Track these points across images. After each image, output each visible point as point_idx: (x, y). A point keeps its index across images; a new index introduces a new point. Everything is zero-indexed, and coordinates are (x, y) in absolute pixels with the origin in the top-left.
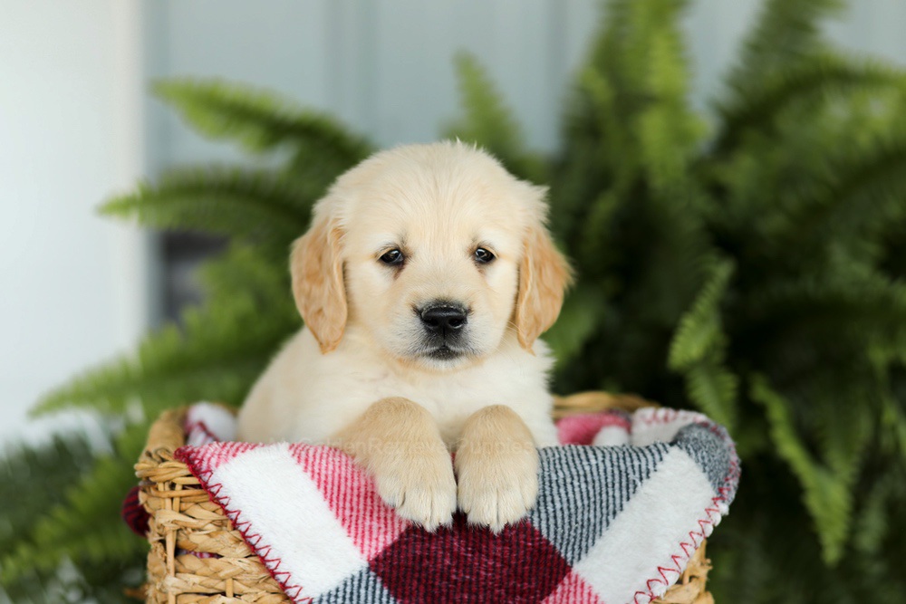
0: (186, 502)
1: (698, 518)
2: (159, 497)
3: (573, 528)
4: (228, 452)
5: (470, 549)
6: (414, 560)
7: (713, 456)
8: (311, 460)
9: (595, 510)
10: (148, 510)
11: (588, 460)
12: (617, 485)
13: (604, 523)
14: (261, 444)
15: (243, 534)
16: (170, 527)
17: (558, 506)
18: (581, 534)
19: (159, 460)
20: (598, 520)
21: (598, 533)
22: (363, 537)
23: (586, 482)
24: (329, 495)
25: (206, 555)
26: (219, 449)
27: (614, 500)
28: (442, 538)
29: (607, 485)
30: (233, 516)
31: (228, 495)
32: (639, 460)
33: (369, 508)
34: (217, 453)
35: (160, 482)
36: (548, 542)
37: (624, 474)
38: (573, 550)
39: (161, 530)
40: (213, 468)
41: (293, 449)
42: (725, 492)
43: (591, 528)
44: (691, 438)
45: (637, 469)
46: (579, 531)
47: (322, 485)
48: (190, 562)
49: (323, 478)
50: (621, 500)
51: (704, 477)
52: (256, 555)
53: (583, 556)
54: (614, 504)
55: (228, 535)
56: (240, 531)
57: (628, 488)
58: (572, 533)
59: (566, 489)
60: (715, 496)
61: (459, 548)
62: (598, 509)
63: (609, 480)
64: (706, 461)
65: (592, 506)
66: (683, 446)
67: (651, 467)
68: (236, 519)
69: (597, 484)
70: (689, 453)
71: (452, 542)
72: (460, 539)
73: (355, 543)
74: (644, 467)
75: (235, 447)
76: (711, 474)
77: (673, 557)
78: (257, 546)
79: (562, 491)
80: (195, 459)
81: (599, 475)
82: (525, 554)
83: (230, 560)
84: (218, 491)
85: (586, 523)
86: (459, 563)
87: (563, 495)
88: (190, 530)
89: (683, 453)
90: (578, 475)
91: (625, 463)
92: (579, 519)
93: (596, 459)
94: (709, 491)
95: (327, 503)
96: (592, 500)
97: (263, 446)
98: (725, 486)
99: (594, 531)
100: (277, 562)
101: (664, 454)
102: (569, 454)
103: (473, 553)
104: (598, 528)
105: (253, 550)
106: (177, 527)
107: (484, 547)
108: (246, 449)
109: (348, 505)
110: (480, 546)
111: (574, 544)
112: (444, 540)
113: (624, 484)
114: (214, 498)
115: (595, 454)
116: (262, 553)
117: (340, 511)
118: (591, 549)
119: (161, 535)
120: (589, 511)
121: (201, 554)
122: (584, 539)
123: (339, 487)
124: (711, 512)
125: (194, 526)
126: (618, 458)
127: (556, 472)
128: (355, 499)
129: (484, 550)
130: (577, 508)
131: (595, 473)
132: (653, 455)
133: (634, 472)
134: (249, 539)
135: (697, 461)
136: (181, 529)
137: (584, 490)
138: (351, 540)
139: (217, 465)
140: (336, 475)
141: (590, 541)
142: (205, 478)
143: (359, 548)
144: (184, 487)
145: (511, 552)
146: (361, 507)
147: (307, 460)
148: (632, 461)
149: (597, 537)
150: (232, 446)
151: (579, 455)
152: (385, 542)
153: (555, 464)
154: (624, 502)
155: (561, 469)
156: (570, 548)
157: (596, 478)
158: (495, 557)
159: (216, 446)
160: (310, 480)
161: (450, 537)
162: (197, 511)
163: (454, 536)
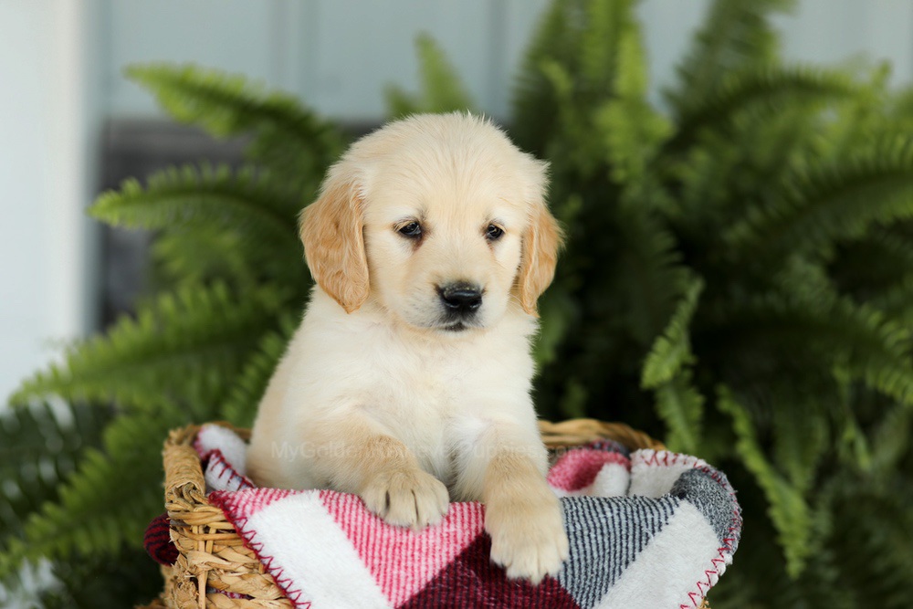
0: (219, 545)
1: (705, 569)
2: (192, 539)
3: (589, 578)
4: (262, 500)
5: (493, 599)
7: (719, 508)
8: (341, 511)
9: (609, 560)
10: (179, 548)
11: (604, 513)
12: (631, 538)
13: (617, 573)
15: (275, 578)
16: (203, 569)
17: (576, 557)
18: (596, 582)
19: (191, 501)
20: (611, 569)
21: (611, 582)
22: (391, 585)
23: (602, 534)
24: (358, 544)
25: (237, 596)
26: (253, 496)
27: (627, 551)
28: (466, 588)
29: (621, 538)
30: (266, 561)
31: (263, 541)
32: (652, 513)
33: (397, 558)
34: (251, 500)
35: (194, 525)
36: (565, 591)
37: (638, 527)
38: (588, 597)
39: (194, 570)
40: (248, 515)
41: (323, 497)
42: (730, 542)
43: (605, 577)
45: (649, 522)
46: (594, 581)
47: (352, 536)
48: (220, 600)
49: (353, 529)
50: (634, 551)
51: (711, 529)
52: (286, 598)
53: (596, 603)
54: (627, 554)
55: (260, 579)
56: (272, 576)
57: (641, 540)
58: (588, 583)
59: (583, 541)
60: (721, 547)
61: (482, 598)
62: (612, 560)
63: (624, 532)
64: (713, 514)
65: (607, 556)
66: (692, 499)
67: (663, 520)
68: (269, 564)
69: (612, 536)
70: (698, 507)
71: (476, 592)
72: (483, 590)
73: (383, 591)
74: (656, 520)
75: (268, 495)
76: (718, 526)
77: (682, 606)
78: (288, 590)
79: (579, 542)
80: (230, 505)
81: (614, 527)
82: (544, 603)
83: (261, 602)
84: (252, 537)
85: (600, 573)
87: (581, 547)
88: (222, 571)
89: (693, 507)
90: (595, 528)
91: (639, 516)
92: (594, 569)
93: (612, 512)
94: (716, 543)
95: (357, 552)
96: (607, 551)
97: (295, 493)
98: (729, 537)
99: (608, 579)
101: (675, 508)
102: (585, 506)
103: (495, 602)
104: (611, 577)
105: (284, 593)
106: (210, 568)
107: (506, 596)
108: (279, 497)
109: (376, 554)
110: (503, 596)
111: (589, 592)
112: (468, 590)
113: (637, 536)
114: (247, 543)
115: (610, 507)
116: (293, 596)
117: (370, 560)
118: (604, 596)
119: (193, 575)
120: (604, 562)
121: (232, 594)
122: (598, 588)
123: (368, 538)
124: (717, 563)
125: (226, 569)
126: (632, 512)
127: (574, 525)
128: (384, 549)
129: (507, 600)
130: (593, 558)
131: (611, 526)
132: (665, 508)
133: (647, 525)
134: (280, 583)
135: (705, 514)
136: (213, 570)
137: (600, 542)
138: (379, 588)
139: (252, 512)
140: (365, 526)
141: (603, 589)
142: (240, 524)
143: (386, 596)
144: (218, 532)
145: (531, 602)
146: (390, 556)
147: (337, 511)
148: (645, 515)
149: (610, 585)
150: (265, 493)
151: (595, 507)
152: (411, 591)
153: (573, 516)
154: (637, 553)
155: (579, 521)
156: (584, 596)
157: (611, 530)
159: (250, 492)
160: (340, 531)
161: (473, 587)
162: (229, 554)
163: (477, 586)
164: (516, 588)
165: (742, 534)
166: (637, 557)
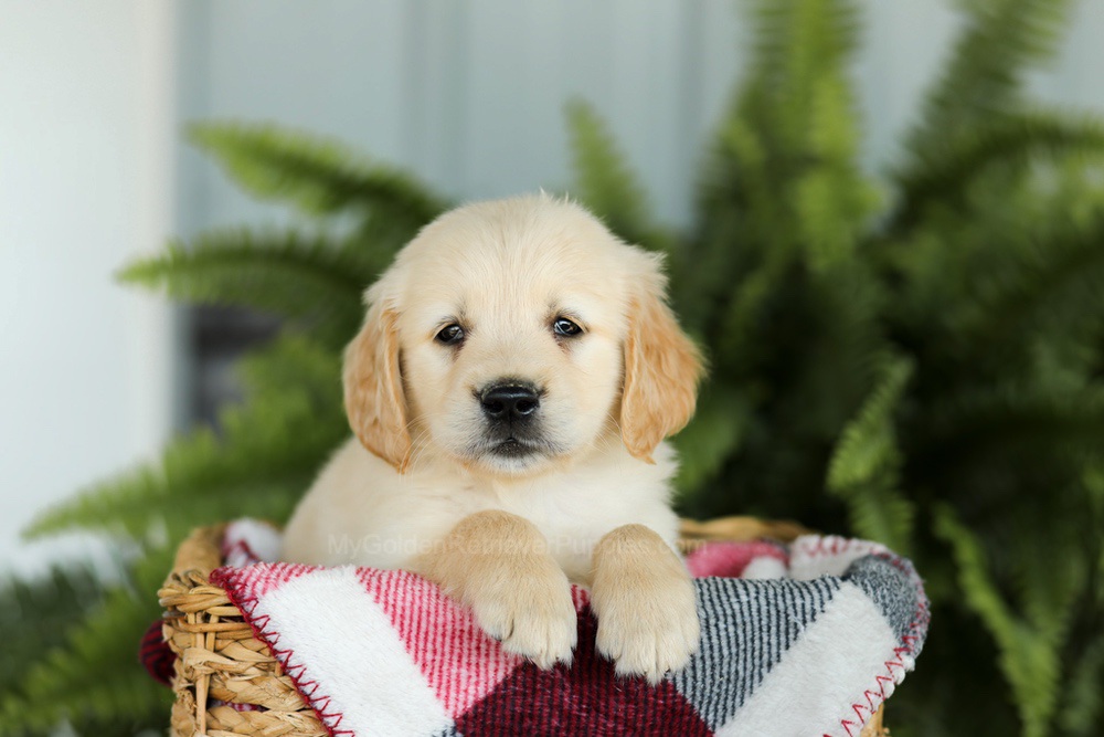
0: (223, 639)
1: (875, 674)
2: (189, 632)
3: (717, 683)
4: (278, 575)
5: (584, 706)
6: (512, 719)
7: (896, 595)
8: (384, 588)
9: (745, 660)
10: (174, 649)
11: (737, 596)
12: (774, 629)
13: (756, 678)
14: (320, 566)
15: (295, 682)
16: (201, 671)
18: (727, 690)
19: (189, 584)
20: (748, 673)
21: (748, 690)
22: (448, 688)
23: (735, 624)
24: (406, 632)
25: (246, 707)
26: (267, 571)
27: (770, 649)
28: (549, 691)
29: (761, 629)
30: (283, 657)
31: (278, 630)
32: (803, 597)
33: (457, 651)
34: (264, 576)
35: (190, 612)
36: (684, 699)
37: (783, 615)
38: (716, 710)
39: (190, 674)
40: (259, 595)
41: (361, 574)
42: (911, 641)
43: (740, 683)
44: (868, 572)
45: (799, 609)
46: (724, 687)
47: (398, 620)
48: (226, 715)
49: (399, 611)
50: (779, 648)
51: (884, 621)
52: (311, 709)
53: (728, 719)
54: (769, 653)
55: (275, 682)
56: (291, 677)
57: (787, 633)
58: (715, 689)
60: (898, 646)
61: (570, 706)
62: (749, 659)
63: (764, 622)
64: (887, 601)
65: (742, 654)
66: (859, 581)
67: (817, 607)
68: (287, 661)
69: (749, 628)
70: (866, 591)
71: (562, 696)
72: (572, 694)
73: (438, 695)
74: (808, 607)
75: (287, 570)
76: (894, 618)
77: (844, 722)
78: (313, 697)
80: (236, 583)
81: (751, 615)
82: (655, 715)
83: (277, 714)
84: (265, 624)
85: (732, 677)
86: (570, 724)
88: (227, 675)
89: (859, 590)
90: (725, 615)
91: (784, 601)
92: (724, 671)
93: (748, 595)
94: (892, 641)
95: (403, 643)
96: (742, 647)
97: (323, 569)
98: (911, 634)
99: (743, 686)
100: (338, 717)
101: (834, 591)
102: (713, 588)
103: (588, 711)
104: (748, 683)
105: (307, 702)
106: (211, 671)
107: (603, 704)
108: (301, 572)
109: (430, 646)
110: (598, 703)
111: (717, 703)
112: (552, 694)
113: (783, 627)
114: (259, 634)
115: (746, 589)
116: (319, 705)
117: (420, 654)
118: (738, 710)
119: (189, 681)
120: (737, 661)
121: (241, 706)
122: (730, 698)
123: (419, 623)
124: (893, 667)
125: (232, 670)
126: (776, 595)
128: (439, 639)
129: (603, 709)
130: (722, 657)
131: (746, 614)
132: (820, 591)
133: (796, 613)
134: (302, 687)
135: (876, 601)
136: (215, 674)
137: (732, 635)
138: (433, 691)
139: (264, 591)
140: (416, 607)
141: (738, 700)
142: (249, 608)
143: (443, 702)
144: (221, 619)
145: (637, 712)
146: (447, 649)
147: (378, 588)
148: (793, 599)
149: (746, 695)
150: (284, 568)
151: (725, 590)
152: (475, 696)
154: (782, 651)
156: (712, 708)
157: (747, 619)
158: (616, 717)
159: (264, 567)
160: (382, 614)
161: (559, 691)
162: (236, 650)
163: (564, 688)
164: (616, 693)
165: (929, 633)
166: (783, 657)
